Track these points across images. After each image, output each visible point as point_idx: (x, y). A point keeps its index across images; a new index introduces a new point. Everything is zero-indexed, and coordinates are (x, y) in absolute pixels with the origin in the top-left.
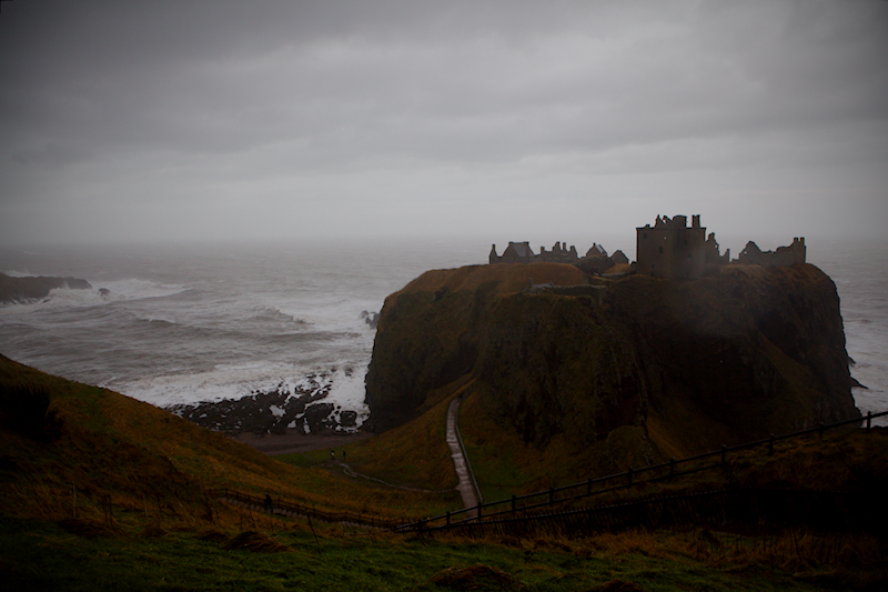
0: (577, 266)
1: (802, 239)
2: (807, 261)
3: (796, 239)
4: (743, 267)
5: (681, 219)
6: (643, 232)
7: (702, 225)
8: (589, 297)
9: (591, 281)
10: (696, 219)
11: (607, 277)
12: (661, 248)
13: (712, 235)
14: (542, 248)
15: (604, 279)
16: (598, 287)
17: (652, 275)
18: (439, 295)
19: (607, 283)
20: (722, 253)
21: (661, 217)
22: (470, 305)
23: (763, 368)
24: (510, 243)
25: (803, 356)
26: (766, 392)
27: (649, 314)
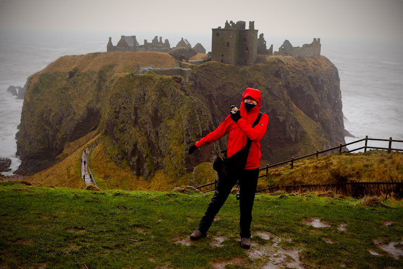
0: (170, 54)
1: (319, 39)
2: (321, 55)
3: (315, 39)
4: (281, 57)
5: (242, 24)
6: (217, 33)
7: (255, 29)
8: (180, 76)
9: (181, 65)
10: (252, 24)
11: (192, 63)
12: (228, 43)
13: (262, 35)
14: (145, 41)
15: (190, 64)
16: (185, 69)
17: (222, 61)
18: (71, 74)
19: (192, 67)
20: (268, 48)
21: (229, 22)
22: (95, 81)
23: (292, 124)
24: (123, 37)
25: (316, 116)
26: (293, 139)
27: (219, 88)
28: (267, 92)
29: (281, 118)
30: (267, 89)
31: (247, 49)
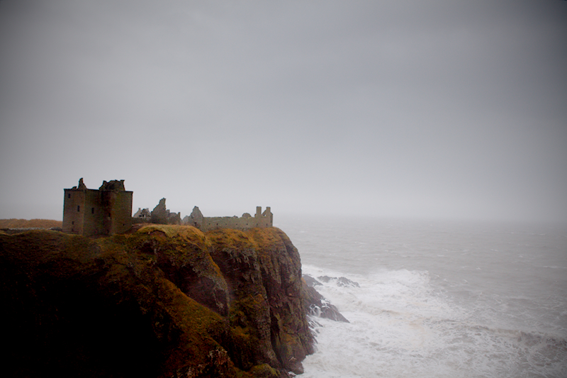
1: (268, 208)
2: (273, 225)
3: (259, 208)
12: (78, 207)
17: (73, 230)
23: (158, 319)
28: (126, 272)
29: (143, 310)
30: (128, 268)
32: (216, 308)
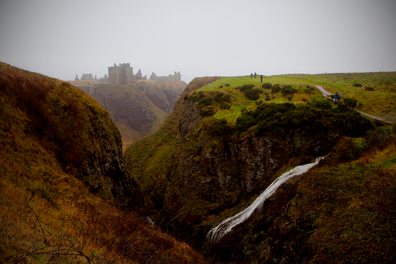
1: (179, 72)
2: (181, 80)
3: (175, 72)
6: (110, 69)
7: (131, 67)
10: (128, 64)
12: (115, 74)
13: (140, 70)
16: (90, 86)
17: (113, 83)
20: (143, 76)
21: (117, 65)
23: (149, 113)
24: (84, 74)
25: (167, 110)
26: (150, 120)
27: (109, 95)
28: (136, 97)
29: (143, 110)
30: (136, 96)
31: (126, 77)
32: (165, 111)
